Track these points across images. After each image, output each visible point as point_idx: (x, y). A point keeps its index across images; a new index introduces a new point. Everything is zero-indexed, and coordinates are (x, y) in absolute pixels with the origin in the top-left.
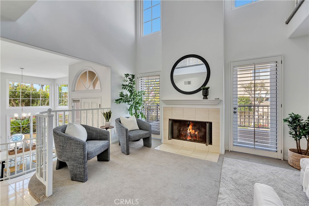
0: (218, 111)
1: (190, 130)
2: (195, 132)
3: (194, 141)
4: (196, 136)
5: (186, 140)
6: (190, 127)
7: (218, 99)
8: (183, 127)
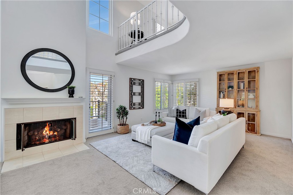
0: (81, 107)
1: (46, 132)
2: (54, 133)
3: (56, 141)
4: (55, 136)
5: (44, 143)
6: (47, 129)
7: (82, 97)
8: (36, 130)
